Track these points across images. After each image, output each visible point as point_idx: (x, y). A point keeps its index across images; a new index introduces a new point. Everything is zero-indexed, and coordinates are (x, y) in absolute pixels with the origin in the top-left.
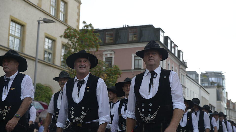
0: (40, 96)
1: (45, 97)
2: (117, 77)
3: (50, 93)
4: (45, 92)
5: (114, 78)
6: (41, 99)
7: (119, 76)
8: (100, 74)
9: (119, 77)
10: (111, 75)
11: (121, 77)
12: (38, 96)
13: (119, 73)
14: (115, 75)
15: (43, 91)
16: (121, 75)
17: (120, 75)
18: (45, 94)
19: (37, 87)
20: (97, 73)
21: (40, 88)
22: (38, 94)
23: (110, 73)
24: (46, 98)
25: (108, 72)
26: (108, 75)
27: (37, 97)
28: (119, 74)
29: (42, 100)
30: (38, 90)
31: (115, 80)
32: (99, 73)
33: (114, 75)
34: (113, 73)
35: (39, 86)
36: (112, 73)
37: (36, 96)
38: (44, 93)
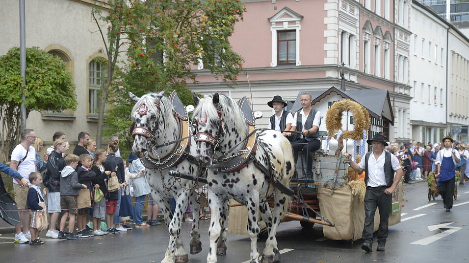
0: (39, 82)
1: (51, 83)
2: (233, 21)
3: (62, 71)
4: (49, 69)
5: (225, 24)
6: (43, 87)
7: (237, 16)
8: (189, 13)
9: (237, 20)
10: (216, 14)
11: (242, 18)
12: (33, 81)
13: (239, 9)
14: (229, 14)
15: (46, 68)
16: (244, 13)
17: (240, 14)
18: (50, 75)
19: (30, 57)
20: (182, 12)
21: (37, 60)
22: (34, 76)
23: (215, 11)
24: (54, 86)
25: (209, 9)
26: (211, 16)
27: (31, 85)
28: (238, 11)
29: (44, 91)
30: (32, 65)
31: (228, 28)
32: (186, 12)
33: (226, 16)
34: (223, 9)
35: (33, 56)
36: (221, 11)
37: (30, 82)
38: (50, 72)
